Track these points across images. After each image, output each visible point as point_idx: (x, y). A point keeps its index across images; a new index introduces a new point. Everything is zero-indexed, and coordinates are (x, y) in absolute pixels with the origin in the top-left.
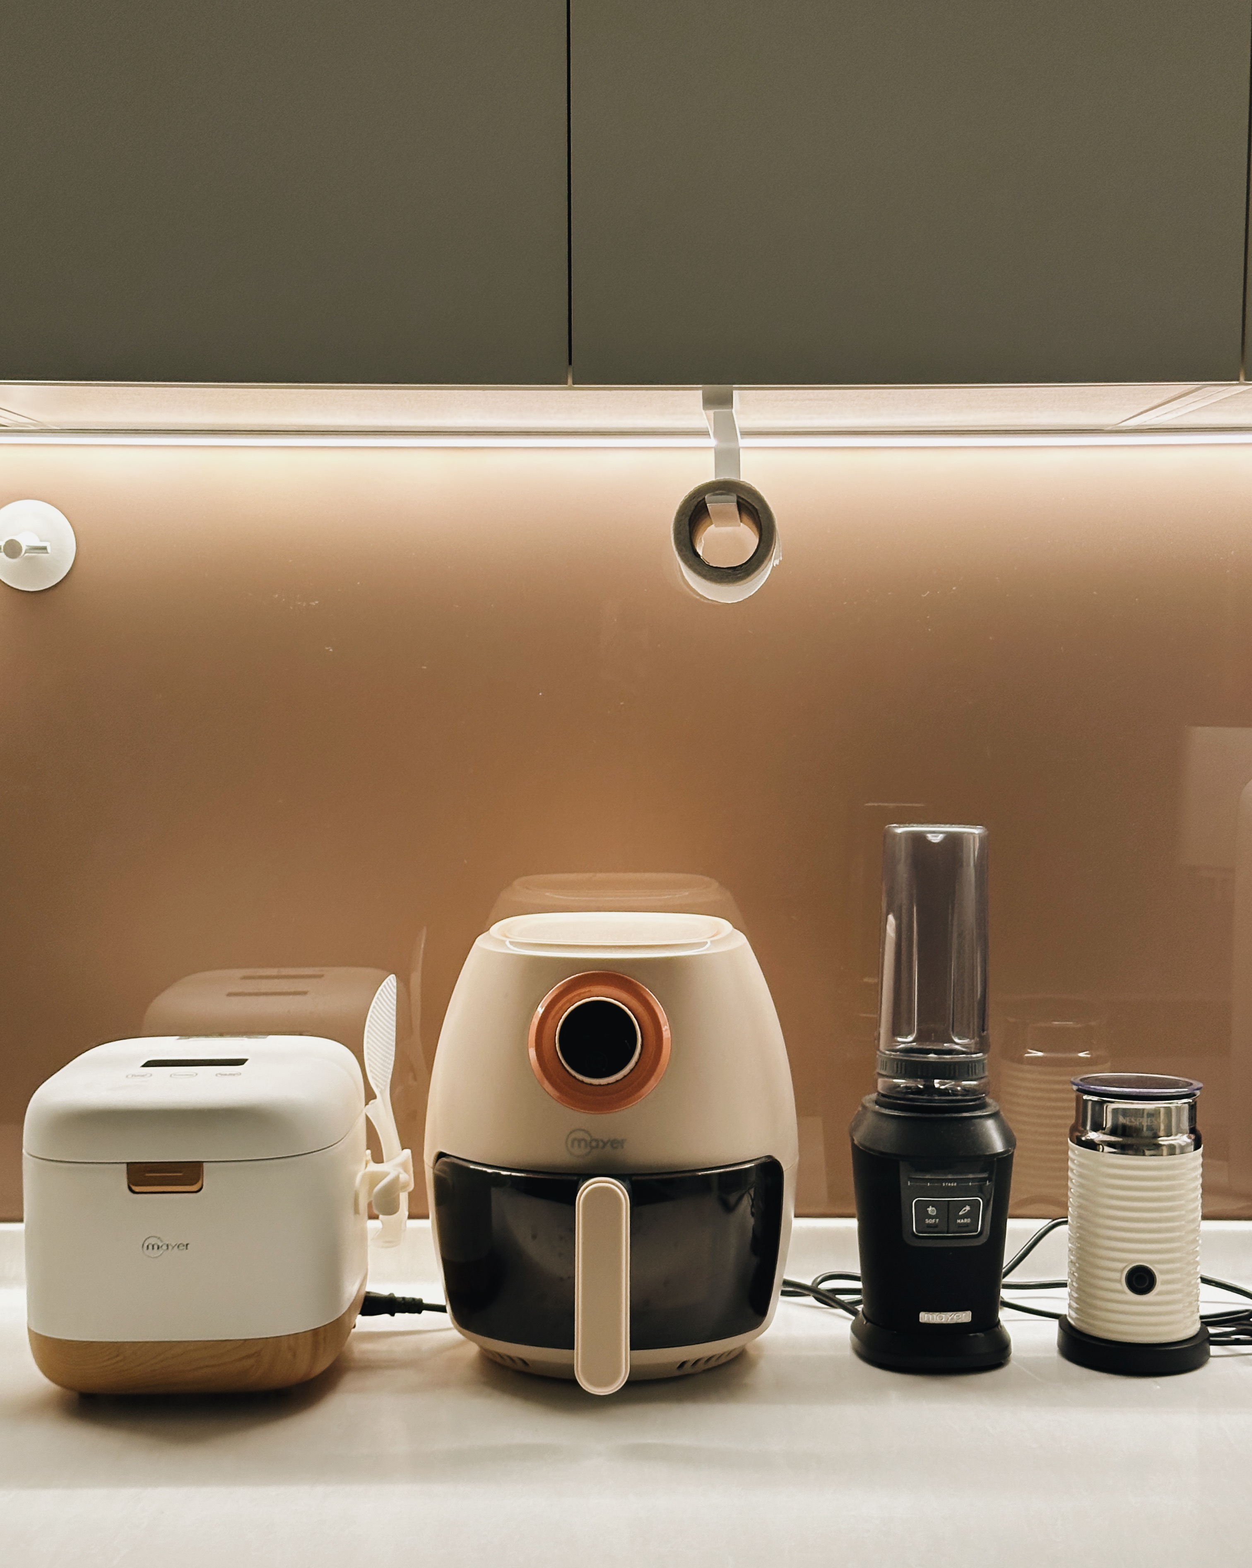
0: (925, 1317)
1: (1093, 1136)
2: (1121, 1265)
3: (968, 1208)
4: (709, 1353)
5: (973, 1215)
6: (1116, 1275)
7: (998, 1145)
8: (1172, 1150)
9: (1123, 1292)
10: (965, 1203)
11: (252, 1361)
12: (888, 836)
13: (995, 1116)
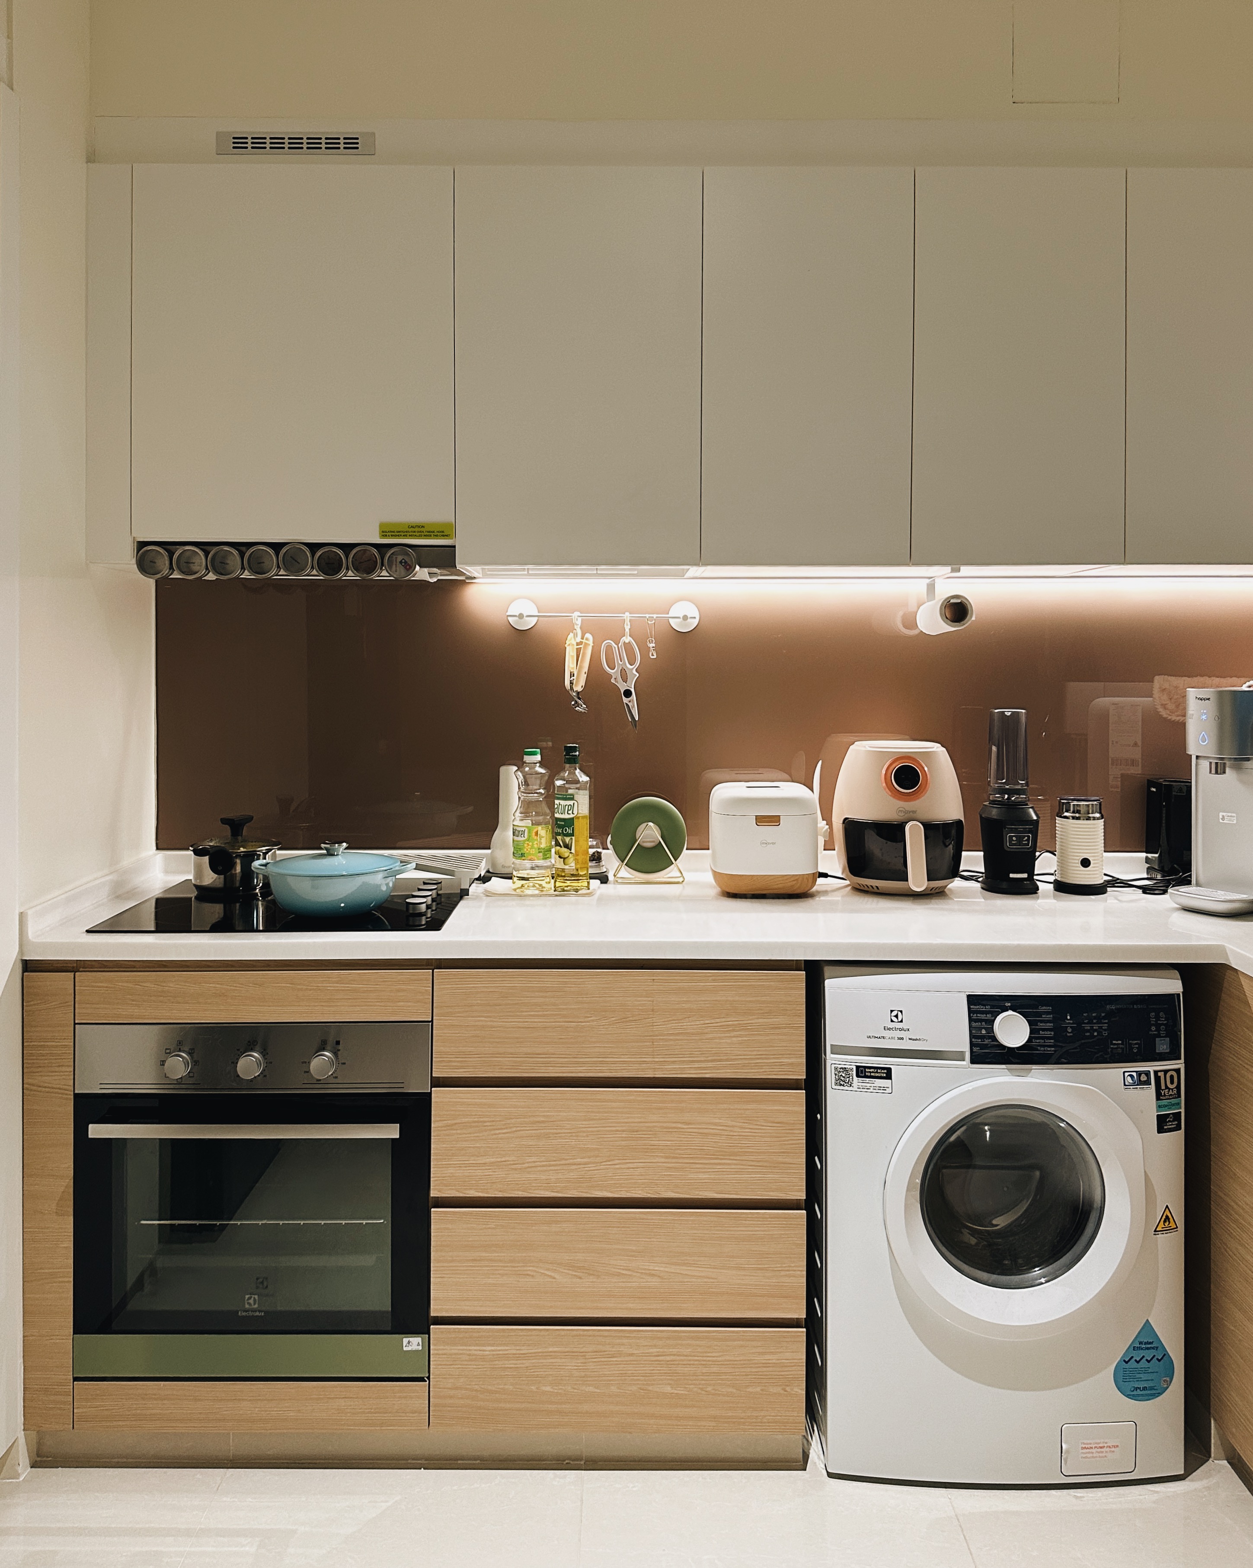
0: (1012, 875)
1: (1066, 814)
2: (1078, 858)
3: (1026, 838)
4: (936, 886)
5: (1028, 840)
6: (1077, 861)
7: (1035, 818)
8: (1094, 818)
9: (1079, 867)
10: (1025, 836)
11: (795, 882)
12: (992, 714)
13: (1031, 807)
